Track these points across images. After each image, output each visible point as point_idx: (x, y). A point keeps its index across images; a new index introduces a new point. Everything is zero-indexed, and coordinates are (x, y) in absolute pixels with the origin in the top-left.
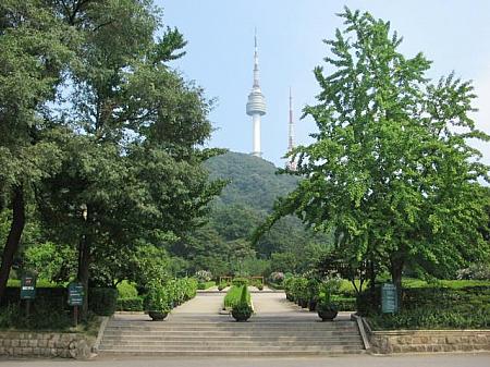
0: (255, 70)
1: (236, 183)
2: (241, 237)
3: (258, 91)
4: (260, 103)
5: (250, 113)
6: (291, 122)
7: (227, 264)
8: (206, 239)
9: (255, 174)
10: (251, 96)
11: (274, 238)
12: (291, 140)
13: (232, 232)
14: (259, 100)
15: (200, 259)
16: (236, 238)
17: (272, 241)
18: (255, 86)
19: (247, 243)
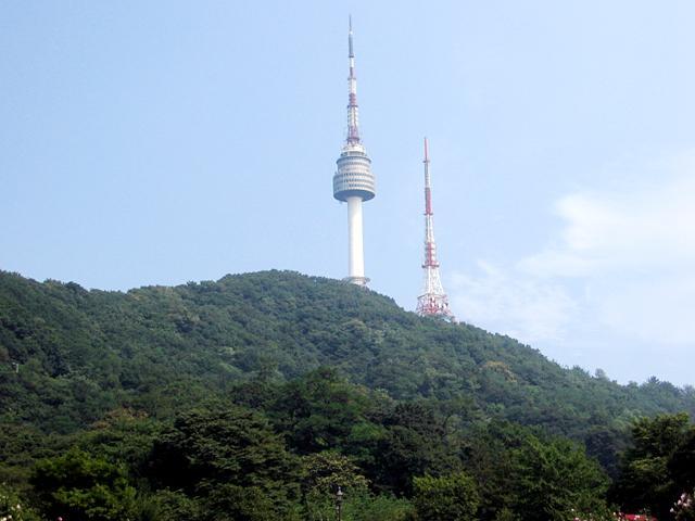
0: (352, 105)
1: (315, 341)
2: (330, 446)
3: (358, 148)
4: (362, 174)
5: (342, 196)
6: (428, 212)
7: (300, 508)
8: (245, 443)
9: (355, 320)
10: (344, 160)
11: (410, 446)
12: (429, 248)
13: (309, 433)
14: (359, 168)
15: (227, 493)
16: (319, 448)
17: (406, 454)
18: (353, 139)
19: (346, 460)
